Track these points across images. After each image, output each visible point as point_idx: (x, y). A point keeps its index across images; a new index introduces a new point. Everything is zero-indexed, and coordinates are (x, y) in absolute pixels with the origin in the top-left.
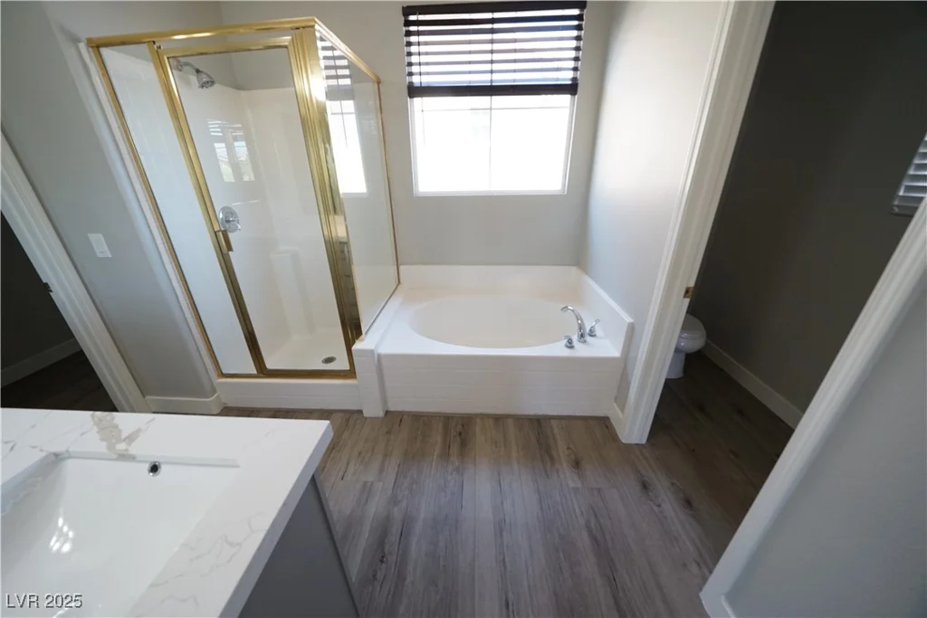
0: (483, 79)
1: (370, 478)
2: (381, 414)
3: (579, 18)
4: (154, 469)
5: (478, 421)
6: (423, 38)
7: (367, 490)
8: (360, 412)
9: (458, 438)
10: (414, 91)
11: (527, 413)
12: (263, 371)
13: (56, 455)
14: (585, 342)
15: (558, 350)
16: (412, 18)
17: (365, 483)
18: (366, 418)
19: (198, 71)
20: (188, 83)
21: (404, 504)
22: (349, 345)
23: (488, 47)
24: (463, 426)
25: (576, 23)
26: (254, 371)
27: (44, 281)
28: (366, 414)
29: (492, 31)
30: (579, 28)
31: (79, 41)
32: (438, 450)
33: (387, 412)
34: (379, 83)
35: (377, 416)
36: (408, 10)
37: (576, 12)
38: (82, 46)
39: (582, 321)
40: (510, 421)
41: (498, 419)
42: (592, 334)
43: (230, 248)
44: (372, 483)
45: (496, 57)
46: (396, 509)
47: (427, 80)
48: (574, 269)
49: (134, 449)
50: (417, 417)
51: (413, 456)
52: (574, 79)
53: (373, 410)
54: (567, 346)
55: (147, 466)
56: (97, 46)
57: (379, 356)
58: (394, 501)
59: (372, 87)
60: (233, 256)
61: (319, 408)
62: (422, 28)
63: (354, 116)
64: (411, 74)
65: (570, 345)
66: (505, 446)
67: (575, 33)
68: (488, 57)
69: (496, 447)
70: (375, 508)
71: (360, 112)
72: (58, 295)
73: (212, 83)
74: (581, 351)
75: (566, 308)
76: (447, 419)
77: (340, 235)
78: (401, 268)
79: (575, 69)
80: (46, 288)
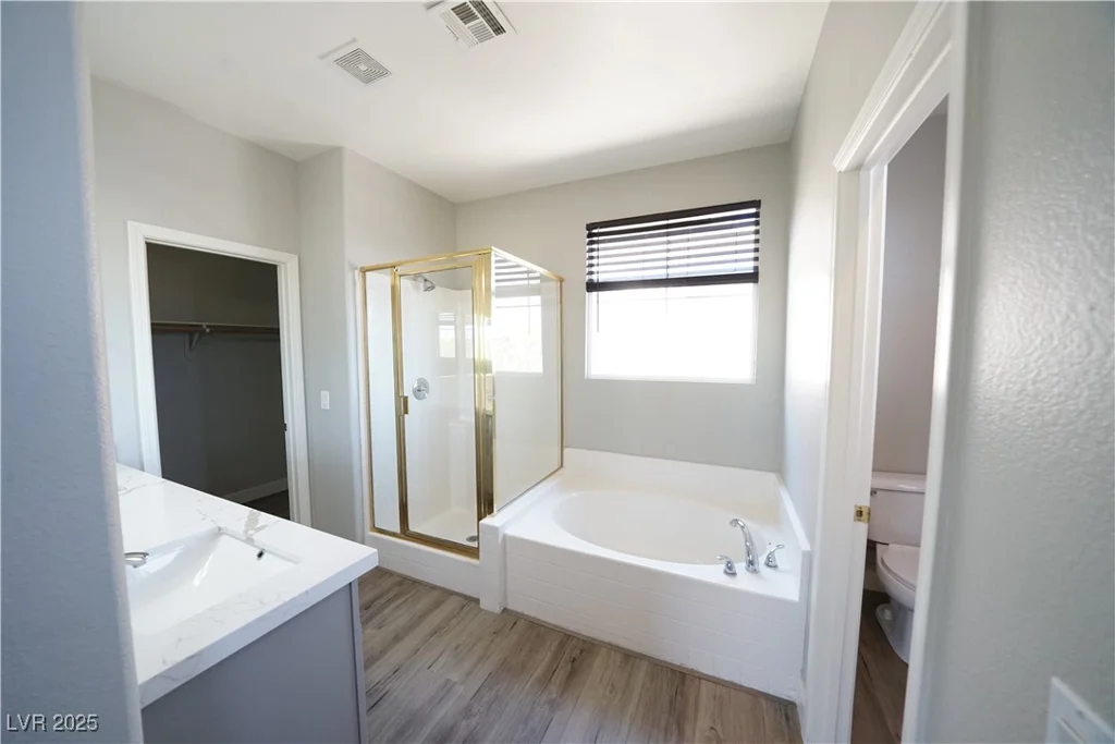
0: (661, 274)
1: (455, 677)
2: (497, 609)
3: (756, 215)
4: (260, 555)
5: (603, 651)
6: (601, 246)
7: (447, 687)
8: (477, 601)
9: (569, 666)
10: (593, 286)
11: (668, 658)
12: (405, 532)
13: (220, 529)
14: (755, 571)
15: (713, 574)
16: (595, 231)
17: (449, 680)
18: (482, 610)
19: (426, 280)
20: (417, 288)
21: (474, 721)
22: (480, 519)
23: (665, 247)
24: (581, 652)
25: (753, 219)
26: (397, 529)
27: (286, 422)
28: (483, 605)
29: (668, 234)
30: (757, 223)
31: (356, 268)
32: (539, 672)
33: (505, 610)
34: (561, 281)
35: (491, 610)
36: (590, 227)
37: (753, 210)
38: (357, 272)
39: (752, 544)
40: (644, 666)
41: (629, 657)
42: (770, 564)
43: (406, 412)
44: (455, 683)
45: (671, 254)
46: (464, 723)
47: (602, 278)
48: (772, 477)
49: (256, 537)
50: (534, 624)
51: (510, 669)
52: (756, 268)
53: (490, 604)
54: (726, 572)
55: (258, 551)
56: (364, 271)
57: (505, 536)
58: (467, 712)
59: (555, 285)
60: (410, 420)
61: (442, 586)
62: (601, 238)
63: (539, 309)
64: (591, 273)
65: (730, 571)
66: (624, 693)
67: (753, 228)
68: (664, 255)
69: (611, 692)
70: (445, 712)
71: (544, 304)
72: (289, 435)
73: (433, 288)
74: (744, 582)
75: (735, 521)
76: (567, 637)
77: (487, 409)
78: (566, 451)
79: (756, 259)
80: (284, 427)
